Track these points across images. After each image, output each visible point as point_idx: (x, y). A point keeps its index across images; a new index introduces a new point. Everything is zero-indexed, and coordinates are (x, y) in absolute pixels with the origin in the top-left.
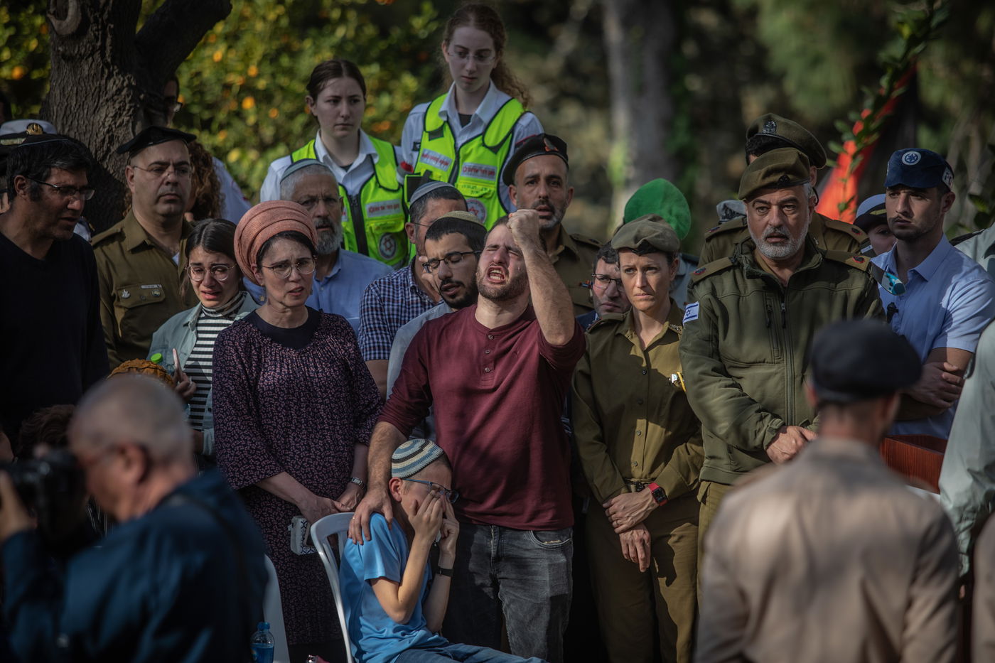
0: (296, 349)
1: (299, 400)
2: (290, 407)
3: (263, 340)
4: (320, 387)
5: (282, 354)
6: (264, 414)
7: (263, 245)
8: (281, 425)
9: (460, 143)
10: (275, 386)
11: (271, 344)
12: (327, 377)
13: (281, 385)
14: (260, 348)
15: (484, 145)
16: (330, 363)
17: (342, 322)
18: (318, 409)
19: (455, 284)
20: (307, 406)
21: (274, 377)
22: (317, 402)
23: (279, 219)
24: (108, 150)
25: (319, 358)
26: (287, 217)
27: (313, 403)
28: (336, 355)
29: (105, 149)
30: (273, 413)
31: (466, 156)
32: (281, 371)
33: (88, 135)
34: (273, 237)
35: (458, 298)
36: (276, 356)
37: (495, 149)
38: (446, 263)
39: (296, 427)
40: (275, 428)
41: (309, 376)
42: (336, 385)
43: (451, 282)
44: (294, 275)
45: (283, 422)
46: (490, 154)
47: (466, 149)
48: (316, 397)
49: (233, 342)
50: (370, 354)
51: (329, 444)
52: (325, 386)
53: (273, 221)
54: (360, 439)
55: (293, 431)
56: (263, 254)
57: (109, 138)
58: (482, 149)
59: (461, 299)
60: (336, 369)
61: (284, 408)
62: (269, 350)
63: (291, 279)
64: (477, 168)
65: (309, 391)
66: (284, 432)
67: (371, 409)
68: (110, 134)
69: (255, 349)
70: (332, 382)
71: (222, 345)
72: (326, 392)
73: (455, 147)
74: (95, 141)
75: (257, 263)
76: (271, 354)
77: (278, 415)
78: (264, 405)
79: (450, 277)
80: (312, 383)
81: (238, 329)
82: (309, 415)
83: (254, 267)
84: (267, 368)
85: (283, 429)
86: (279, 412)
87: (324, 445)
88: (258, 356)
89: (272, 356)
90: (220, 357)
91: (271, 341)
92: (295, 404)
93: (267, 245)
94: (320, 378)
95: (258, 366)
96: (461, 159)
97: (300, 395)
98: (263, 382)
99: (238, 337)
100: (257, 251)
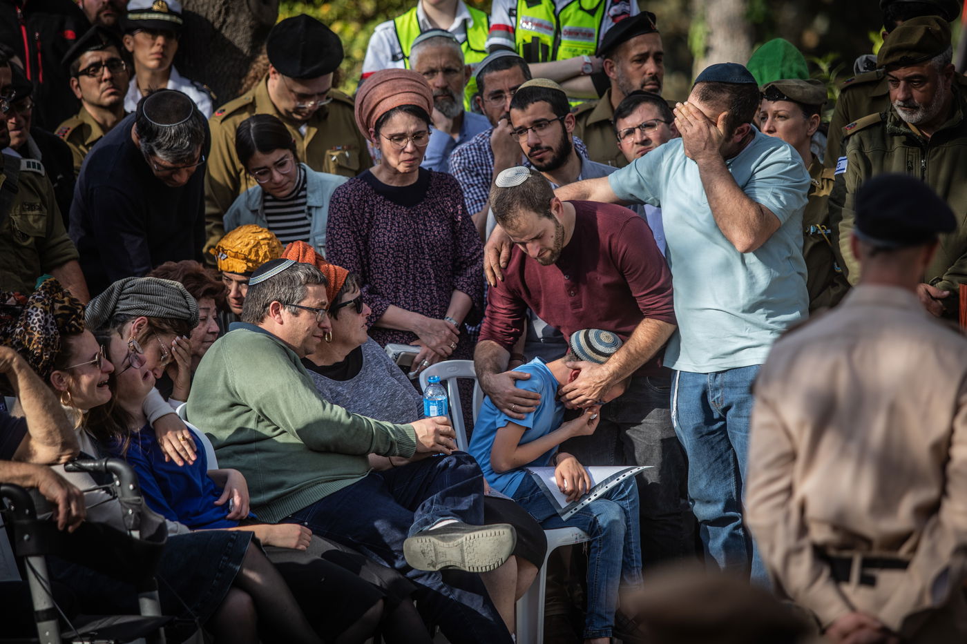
0: (407, 206)
1: (408, 257)
2: (400, 264)
3: (376, 198)
4: (428, 245)
5: (394, 212)
6: (375, 269)
7: (383, 114)
8: (391, 280)
9: (559, 8)
10: (385, 243)
11: (384, 202)
12: (435, 236)
13: (390, 242)
14: (373, 205)
15: (581, 8)
16: (440, 222)
17: (450, 181)
18: (425, 265)
19: (544, 150)
20: (415, 262)
21: (384, 234)
22: (424, 259)
23: (400, 91)
24: (224, 21)
25: (429, 217)
26: (407, 90)
27: (420, 259)
28: (445, 214)
29: (221, 19)
30: (383, 269)
31: (566, 20)
32: (391, 228)
33: (205, 7)
34: (393, 110)
35: (546, 162)
36: (388, 214)
37: (592, 12)
38: (534, 131)
39: (406, 282)
40: (385, 282)
41: (419, 234)
42: (444, 244)
43: (541, 148)
44: (409, 147)
45: (392, 278)
46: (588, 17)
47: (565, 14)
48: (423, 253)
49: (348, 200)
50: (474, 209)
51: (435, 298)
52: (432, 244)
53: (394, 92)
54: (458, 286)
55: (403, 286)
56: (382, 123)
57: (226, 9)
58: (581, 13)
59: (549, 163)
60: (445, 228)
61: (394, 264)
62: (381, 208)
63: (406, 150)
64: (578, 31)
65: (418, 247)
66: (394, 287)
67: (472, 260)
68: (226, 6)
69: (369, 205)
70: (439, 241)
71: (337, 202)
72: (433, 250)
73: (554, 12)
74: (212, 12)
75: (376, 129)
76: (383, 211)
77: (388, 272)
78: (375, 261)
79: (539, 144)
80: (420, 240)
81: (353, 186)
82: (417, 271)
83: (371, 132)
84: (378, 225)
85: (393, 284)
86: (389, 268)
87: (431, 299)
88: (370, 213)
89: (384, 213)
90: (335, 213)
91: (384, 199)
92: (405, 260)
93: (387, 115)
94: (427, 236)
95: (370, 222)
96: (561, 24)
97: (409, 252)
98: (374, 238)
99: (352, 195)
100: (377, 118)
